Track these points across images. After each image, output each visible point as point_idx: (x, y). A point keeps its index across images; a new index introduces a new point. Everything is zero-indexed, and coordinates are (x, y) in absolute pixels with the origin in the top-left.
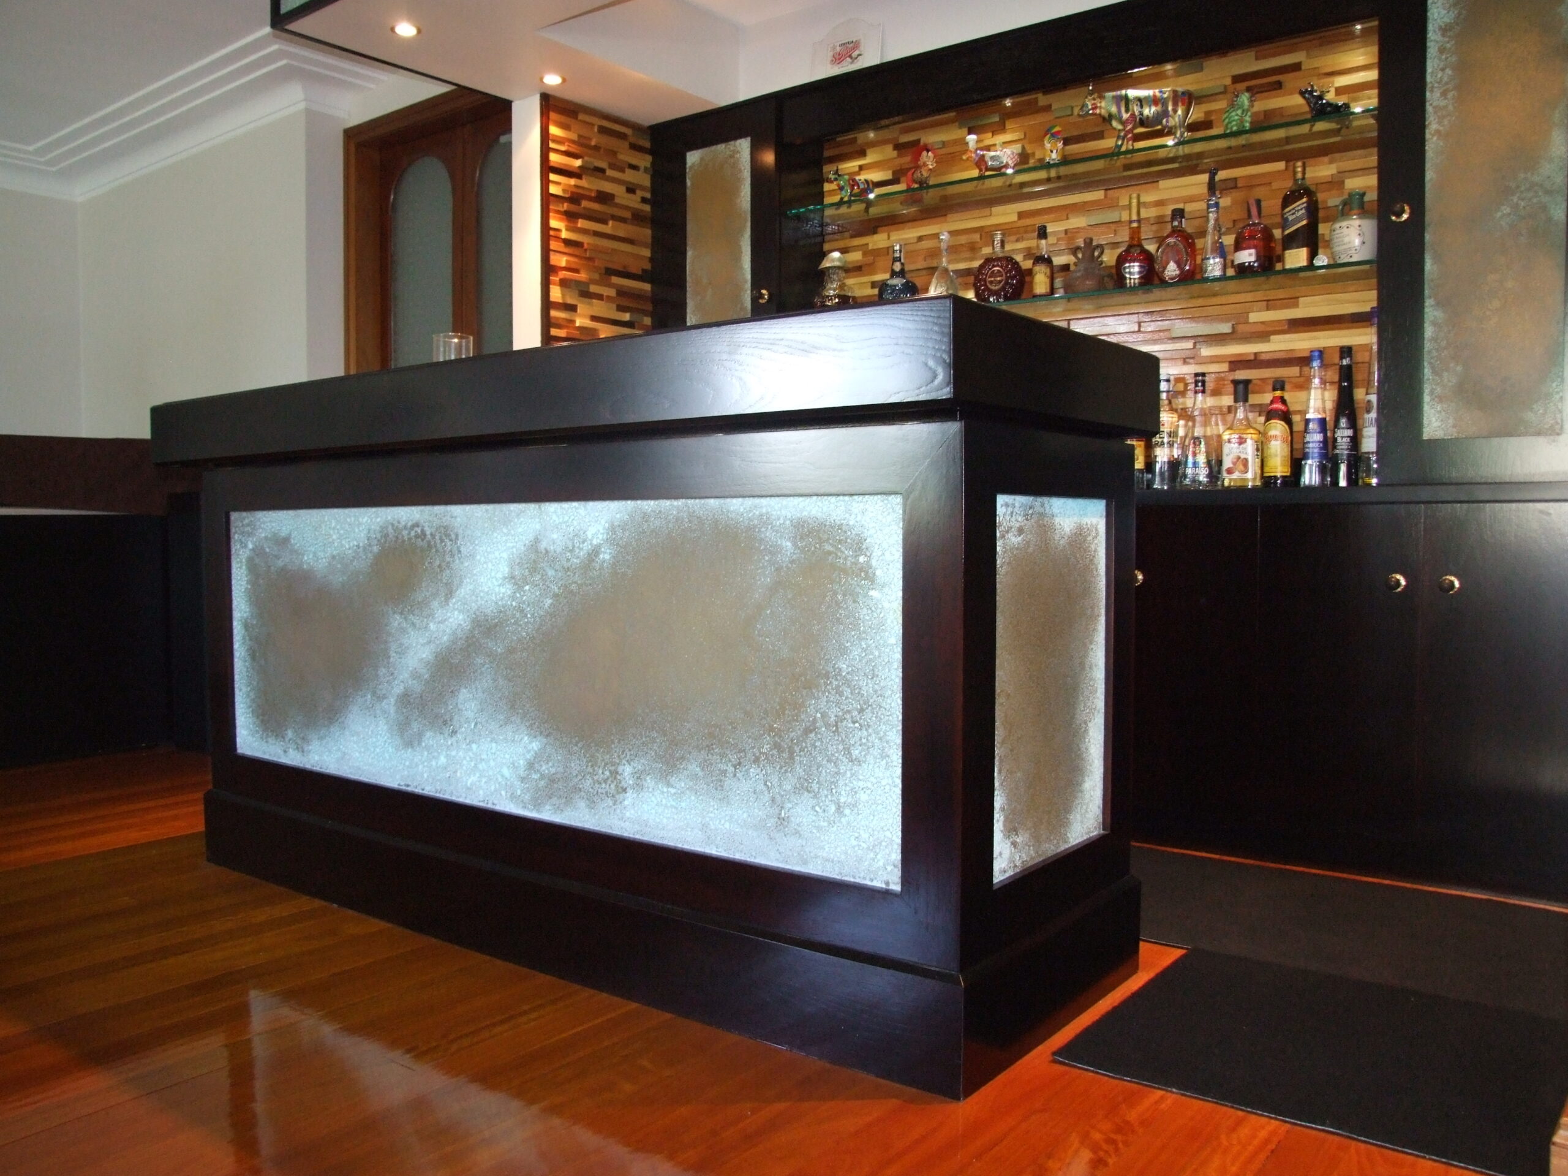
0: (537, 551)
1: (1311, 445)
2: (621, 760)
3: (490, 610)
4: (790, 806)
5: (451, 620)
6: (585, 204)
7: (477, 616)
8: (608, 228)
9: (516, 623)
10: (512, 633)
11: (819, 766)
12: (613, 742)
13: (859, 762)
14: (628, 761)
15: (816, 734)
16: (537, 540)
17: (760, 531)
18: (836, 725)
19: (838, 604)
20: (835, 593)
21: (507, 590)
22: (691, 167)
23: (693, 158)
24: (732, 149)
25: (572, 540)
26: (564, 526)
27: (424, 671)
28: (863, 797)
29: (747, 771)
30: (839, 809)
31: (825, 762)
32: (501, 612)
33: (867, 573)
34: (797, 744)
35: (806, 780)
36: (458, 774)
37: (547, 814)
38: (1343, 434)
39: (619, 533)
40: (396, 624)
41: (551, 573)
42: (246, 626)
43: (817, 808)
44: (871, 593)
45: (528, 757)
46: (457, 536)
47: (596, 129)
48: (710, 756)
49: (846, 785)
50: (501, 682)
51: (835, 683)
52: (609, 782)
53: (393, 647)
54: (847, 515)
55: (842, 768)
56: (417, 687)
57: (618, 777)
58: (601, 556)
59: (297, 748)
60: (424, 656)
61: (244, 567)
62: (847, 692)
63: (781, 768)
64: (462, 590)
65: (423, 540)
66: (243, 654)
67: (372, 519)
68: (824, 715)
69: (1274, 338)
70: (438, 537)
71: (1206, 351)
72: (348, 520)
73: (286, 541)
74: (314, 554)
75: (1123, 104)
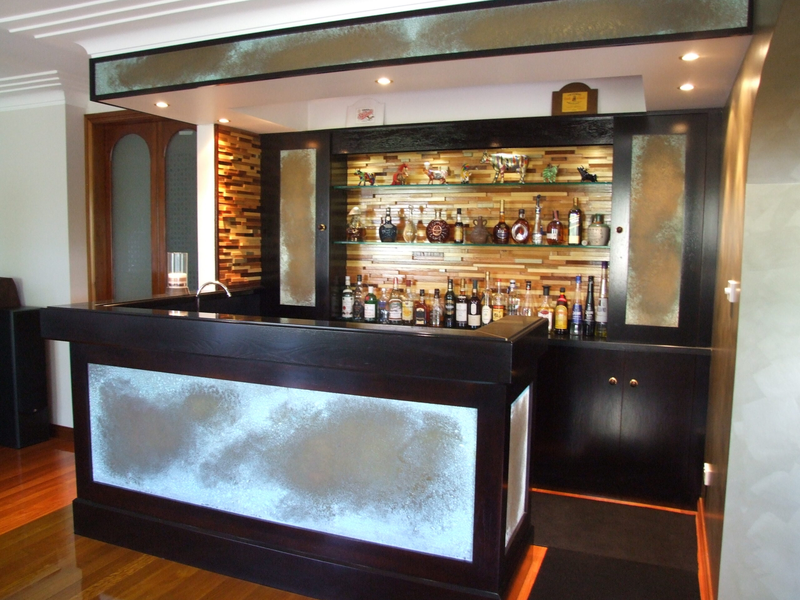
0: (286, 408)
1: (575, 317)
2: (332, 502)
3: (259, 431)
4: (419, 526)
5: (234, 433)
6: (233, 178)
7: (250, 433)
8: (244, 188)
9: (274, 438)
10: (271, 442)
11: (434, 511)
12: (328, 494)
13: (453, 511)
14: (336, 503)
15: (433, 498)
16: (286, 403)
17: (407, 414)
18: (442, 496)
19: (444, 448)
20: (443, 444)
21: (269, 423)
22: (283, 158)
23: (284, 154)
24: (306, 152)
25: (306, 406)
26: (302, 399)
27: (218, 454)
28: (454, 524)
29: (398, 511)
30: (443, 528)
31: (437, 510)
32: (265, 432)
33: (458, 437)
34: (423, 502)
35: (427, 516)
36: (239, 502)
37: (291, 522)
38: (589, 313)
39: (333, 406)
40: (200, 431)
41: (294, 419)
42: (99, 420)
43: (433, 528)
44: (460, 445)
45: (280, 497)
46: (238, 395)
47: (238, 139)
48: (380, 504)
49: (446, 519)
50: (265, 464)
51: (442, 479)
52: (326, 511)
53: (198, 441)
54: (450, 413)
55: (445, 513)
56: (213, 461)
57: (331, 509)
58: (323, 415)
59: (135, 482)
60: (218, 447)
61: (98, 391)
62: (448, 483)
63: (415, 511)
64: (242, 420)
65: (217, 394)
66: (97, 433)
67: (184, 380)
68: (437, 491)
69: (560, 267)
70: (226, 394)
71: (530, 270)
72: (169, 378)
73: (127, 382)
74: (147, 391)
75: (500, 161)
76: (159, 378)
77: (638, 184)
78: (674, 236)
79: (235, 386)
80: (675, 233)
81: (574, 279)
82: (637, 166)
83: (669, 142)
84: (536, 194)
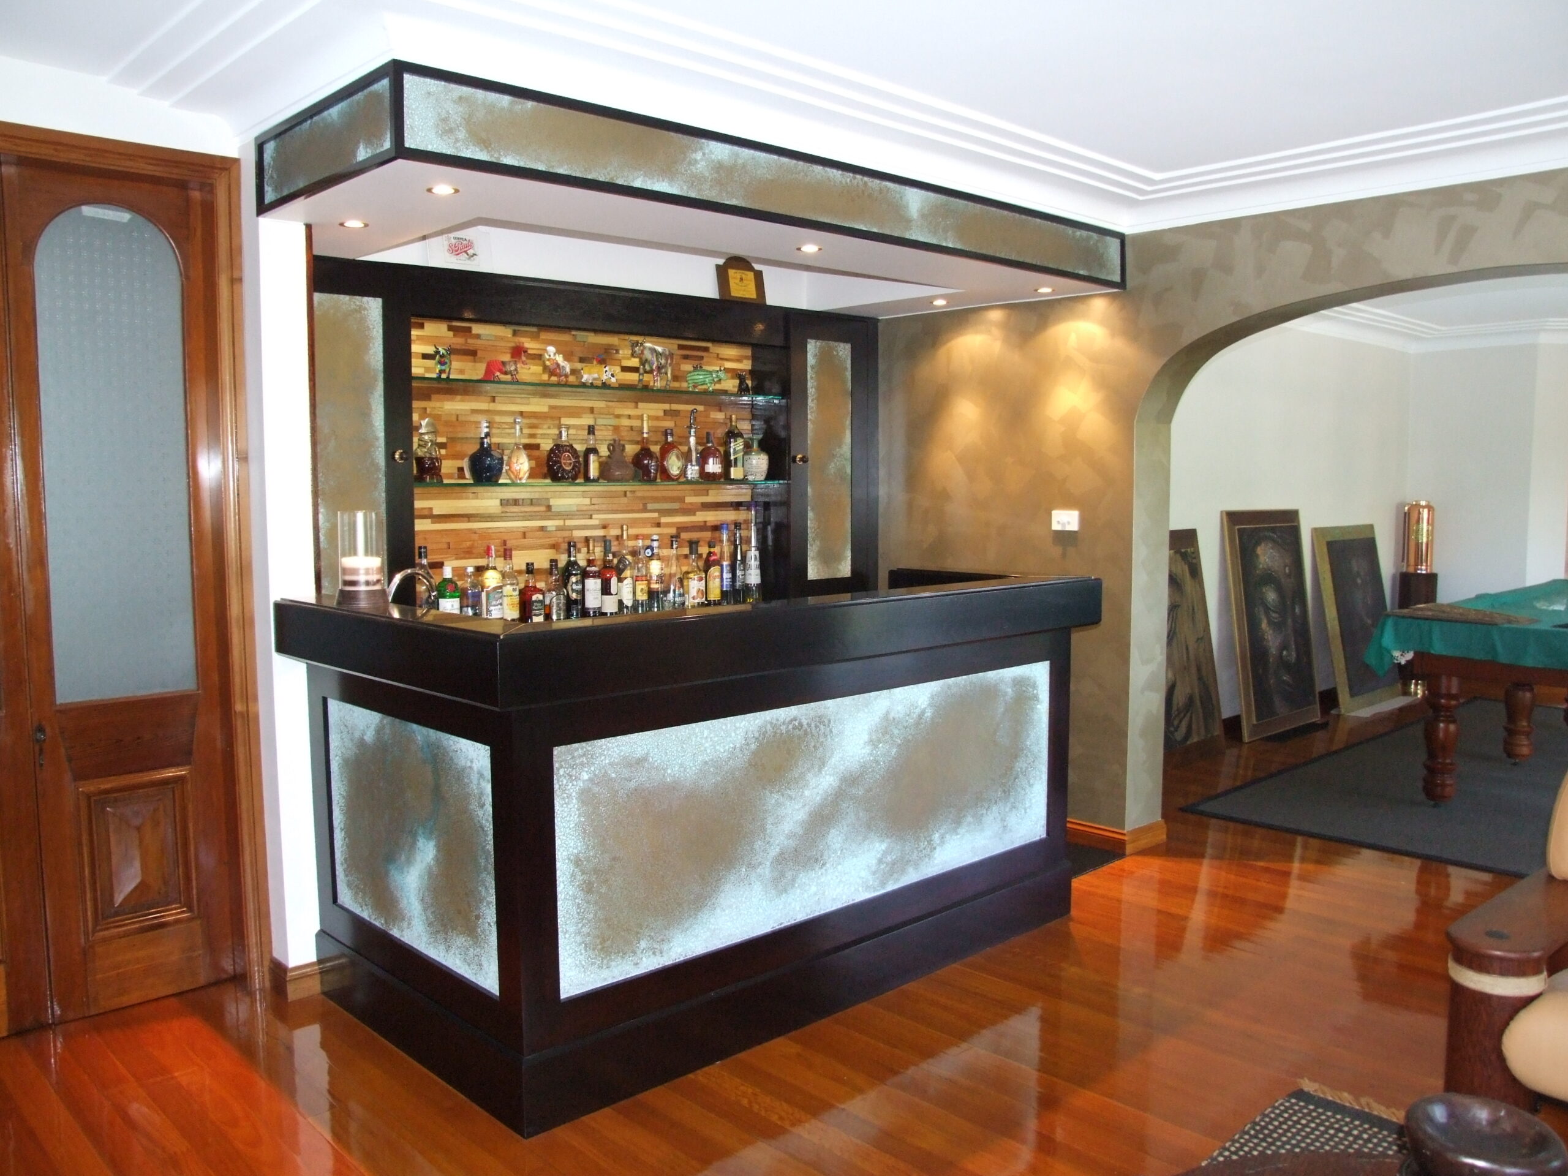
0: (887, 720)
2: (933, 832)
3: (854, 767)
4: (1008, 818)
5: (822, 784)
7: (844, 775)
9: (873, 771)
10: (869, 778)
12: (929, 823)
13: (1032, 785)
14: (938, 830)
15: (1018, 779)
16: (888, 713)
17: (999, 686)
18: (1025, 772)
19: (1027, 714)
20: (1025, 710)
21: (868, 750)
25: (910, 708)
26: (905, 701)
27: (800, 828)
28: (1033, 801)
29: (992, 810)
30: (1025, 810)
31: (1020, 791)
32: (862, 766)
33: (1036, 698)
34: (1011, 787)
35: (1014, 803)
36: (826, 893)
37: (891, 887)
38: (739, 573)
39: (936, 699)
40: (773, 801)
41: (896, 732)
42: (577, 862)
43: (1018, 814)
44: (1038, 706)
45: (878, 856)
46: (829, 721)
48: (976, 809)
49: (1028, 798)
50: (861, 814)
51: (1025, 752)
52: (927, 848)
53: (771, 821)
54: (1031, 672)
55: (1026, 791)
56: (791, 844)
57: (932, 842)
58: (926, 715)
59: (654, 953)
60: (799, 817)
61: (574, 801)
62: (1029, 754)
63: (1005, 801)
64: (833, 759)
65: (800, 730)
66: (571, 893)
67: (749, 723)
68: (1021, 768)
69: (698, 513)
70: (813, 726)
71: (664, 520)
72: (724, 727)
73: (641, 761)
74: (681, 765)
75: (655, 354)
76: (706, 733)
77: (812, 401)
78: (844, 466)
79: (825, 708)
80: (845, 462)
81: (717, 528)
82: (811, 378)
83: (837, 351)
84: (667, 407)
